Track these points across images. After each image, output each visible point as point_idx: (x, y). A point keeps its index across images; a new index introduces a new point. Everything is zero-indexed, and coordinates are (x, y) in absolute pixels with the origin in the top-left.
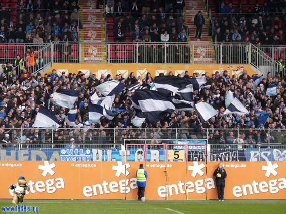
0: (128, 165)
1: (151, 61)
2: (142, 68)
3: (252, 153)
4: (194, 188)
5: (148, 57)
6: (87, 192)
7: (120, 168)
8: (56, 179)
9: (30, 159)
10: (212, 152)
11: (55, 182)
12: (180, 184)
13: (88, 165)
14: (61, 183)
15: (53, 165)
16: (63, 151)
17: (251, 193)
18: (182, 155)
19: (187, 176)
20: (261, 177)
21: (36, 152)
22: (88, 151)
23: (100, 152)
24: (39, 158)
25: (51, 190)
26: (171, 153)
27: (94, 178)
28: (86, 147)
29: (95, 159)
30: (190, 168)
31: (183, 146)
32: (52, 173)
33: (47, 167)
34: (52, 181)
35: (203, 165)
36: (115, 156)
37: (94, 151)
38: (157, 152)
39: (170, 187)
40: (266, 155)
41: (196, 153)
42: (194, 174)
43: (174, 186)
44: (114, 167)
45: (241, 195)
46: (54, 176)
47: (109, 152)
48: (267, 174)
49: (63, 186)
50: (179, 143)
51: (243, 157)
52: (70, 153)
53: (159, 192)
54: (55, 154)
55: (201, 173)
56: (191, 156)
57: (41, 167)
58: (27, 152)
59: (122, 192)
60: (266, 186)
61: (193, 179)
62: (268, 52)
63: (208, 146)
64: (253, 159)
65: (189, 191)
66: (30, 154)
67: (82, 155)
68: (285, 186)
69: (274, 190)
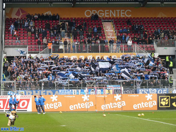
0: (88, 96)
1: (94, 52)
2: (90, 55)
3: (140, 90)
4: (117, 105)
6: (71, 108)
7: (85, 98)
8: (58, 103)
9: (46, 94)
10: (124, 90)
11: (58, 104)
12: (111, 104)
13: (71, 97)
16: (60, 91)
17: (141, 107)
18: (111, 91)
19: (114, 100)
20: (145, 100)
21: (48, 92)
22: (71, 91)
23: (76, 91)
24: (50, 94)
25: (56, 107)
26: (107, 91)
28: (70, 89)
29: (73, 94)
30: (115, 97)
31: (112, 88)
32: (56, 100)
33: (54, 98)
34: (56, 103)
35: (120, 96)
36: (82, 92)
38: (100, 90)
39: (107, 105)
40: (146, 91)
41: (117, 90)
42: (117, 100)
43: (108, 105)
44: (83, 97)
45: (137, 108)
46: (57, 102)
47: (80, 91)
48: (148, 99)
49: (61, 106)
50: (109, 86)
51: (136, 92)
52: (63, 92)
54: (57, 92)
55: (120, 99)
56: (116, 92)
57: (51, 98)
58: (44, 91)
59: (86, 108)
60: (147, 104)
61: (117, 102)
62: (143, 47)
63: (122, 87)
64: (141, 93)
65: (114, 107)
66: (46, 92)
67: (68, 92)
68: (156, 104)
69: (151, 106)
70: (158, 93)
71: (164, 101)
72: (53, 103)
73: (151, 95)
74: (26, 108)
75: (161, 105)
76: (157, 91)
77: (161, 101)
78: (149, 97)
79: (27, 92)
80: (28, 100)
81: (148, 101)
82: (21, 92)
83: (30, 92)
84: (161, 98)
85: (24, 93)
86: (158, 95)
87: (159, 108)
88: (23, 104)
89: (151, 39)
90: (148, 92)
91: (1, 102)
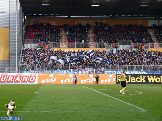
0: (73, 75)
1: (79, 47)
2: (77, 49)
3: (106, 72)
4: (91, 81)
5: (78, 46)
6: (62, 82)
7: (71, 75)
9: (47, 73)
12: (87, 80)
13: (62, 75)
14: (55, 79)
15: (53, 75)
16: (56, 71)
17: (106, 82)
18: (87, 72)
19: (88, 77)
20: (108, 78)
21: (48, 71)
22: (62, 71)
23: (66, 71)
24: (49, 73)
25: (52, 81)
26: (84, 71)
27: (64, 78)
28: (62, 70)
29: (64, 73)
30: (89, 75)
31: (88, 70)
33: (51, 75)
34: (53, 79)
35: (93, 75)
36: (70, 72)
37: (64, 71)
38: (81, 71)
39: (84, 80)
40: (110, 72)
41: (91, 71)
42: (90, 77)
43: (85, 80)
44: (69, 75)
45: (103, 83)
46: (53, 78)
47: (68, 71)
48: (110, 77)
49: (56, 80)
50: (86, 69)
51: (103, 73)
52: (58, 72)
53: (81, 82)
54: (54, 72)
55: (92, 77)
56: (90, 72)
57: (50, 75)
58: (46, 71)
59: (71, 82)
60: (110, 80)
61: (90, 79)
63: (94, 70)
65: (89, 81)
66: (47, 72)
67: (61, 72)
68: (115, 80)
69: (112, 81)
70: (117, 73)
71: (120, 78)
72: (51, 78)
73: (112, 75)
74: (34, 81)
75: (118, 81)
76: (117, 72)
77: (118, 78)
78: (111, 76)
79: (35, 71)
80: (35, 77)
81: (110, 79)
82: (32, 71)
83: (37, 72)
84: (118, 77)
85: (33, 72)
86: (117, 75)
87: (117, 83)
88: (32, 79)
90: (111, 73)
91: (19, 77)
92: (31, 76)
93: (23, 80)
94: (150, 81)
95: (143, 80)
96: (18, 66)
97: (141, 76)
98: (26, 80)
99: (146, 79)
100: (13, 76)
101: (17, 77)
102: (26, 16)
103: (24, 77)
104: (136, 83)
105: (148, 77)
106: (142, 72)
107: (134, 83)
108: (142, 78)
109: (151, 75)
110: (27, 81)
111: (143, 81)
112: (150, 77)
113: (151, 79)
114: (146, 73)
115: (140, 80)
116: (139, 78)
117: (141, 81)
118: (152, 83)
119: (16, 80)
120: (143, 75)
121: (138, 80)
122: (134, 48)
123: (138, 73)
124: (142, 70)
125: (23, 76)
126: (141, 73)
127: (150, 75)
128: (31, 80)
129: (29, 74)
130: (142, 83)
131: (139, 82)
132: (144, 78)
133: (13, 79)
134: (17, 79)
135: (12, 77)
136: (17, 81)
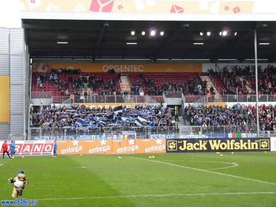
0: (106, 141)
1: (110, 102)
3: (151, 136)
4: (131, 149)
6: (91, 151)
7: (103, 142)
9: (68, 139)
10: (137, 135)
11: (79, 148)
12: (125, 148)
13: (91, 141)
14: (81, 148)
16: (81, 136)
17: (152, 151)
18: (126, 136)
19: (128, 145)
20: (155, 145)
21: (70, 137)
22: (90, 136)
23: (95, 136)
24: (71, 139)
25: (77, 151)
26: (122, 136)
27: (93, 146)
28: (89, 134)
29: (92, 139)
30: (129, 141)
31: (126, 133)
32: (77, 144)
33: (75, 142)
35: (134, 140)
36: (101, 138)
37: (92, 136)
38: (116, 136)
39: (122, 149)
40: (156, 136)
42: (130, 144)
44: (101, 142)
45: (148, 151)
46: (78, 146)
47: (98, 136)
48: (158, 144)
50: (124, 132)
51: (148, 137)
52: (83, 137)
53: (118, 151)
54: (78, 137)
55: (133, 143)
56: (130, 137)
57: (73, 142)
58: (67, 137)
59: (104, 151)
60: (157, 148)
61: (130, 146)
62: (153, 98)
63: (136, 133)
64: (151, 138)
67: (88, 138)
68: (165, 148)
69: (160, 149)
70: (167, 138)
71: (172, 145)
72: (74, 147)
73: (161, 140)
74: (51, 151)
75: (170, 149)
76: (166, 136)
77: (169, 145)
78: (159, 141)
79: (51, 137)
80: (52, 145)
81: (158, 146)
82: (46, 137)
83: (54, 137)
84: (169, 142)
85: (48, 138)
86: (167, 140)
87: (167, 151)
88: (48, 148)
89: (160, 91)
90: (158, 137)
91: (28, 146)
92: (46, 145)
93: (35, 151)
94: (213, 148)
95: (203, 146)
96: (27, 131)
97: (201, 141)
98: (39, 150)
99: (208, 146)
100: (21, 145)
101: (25, 145)
102: (31, 60)
103: (37, 146)
104: (194, 151)
105: (210, 142)
106: (201, 135)
107: (191, 151)
108: (203, 144)
109: (215, 139)
110: (40, 152)
111: (203, 148)
112: (213, 142)
113: (214, 145)
114: (207, 137)
115: (199, 147)
116: (198, 144)
117: (201, 149)
118: (215, 150)
119: (24, 151)
120: (203, 140)
121: (197, 147)
122: (186, 102)
123: (196, 137)
124: (200, 133)
125: (35, 144)
126: (200, 137)
127: (213, 139)
128: (46, 150)
129: (44, 142)
130: (203, 151)
131: (198, 149)
132: (205, 144)
133: (20, 149)
134: (25, 149)
135: (19, 147)
136: (26, 151)
